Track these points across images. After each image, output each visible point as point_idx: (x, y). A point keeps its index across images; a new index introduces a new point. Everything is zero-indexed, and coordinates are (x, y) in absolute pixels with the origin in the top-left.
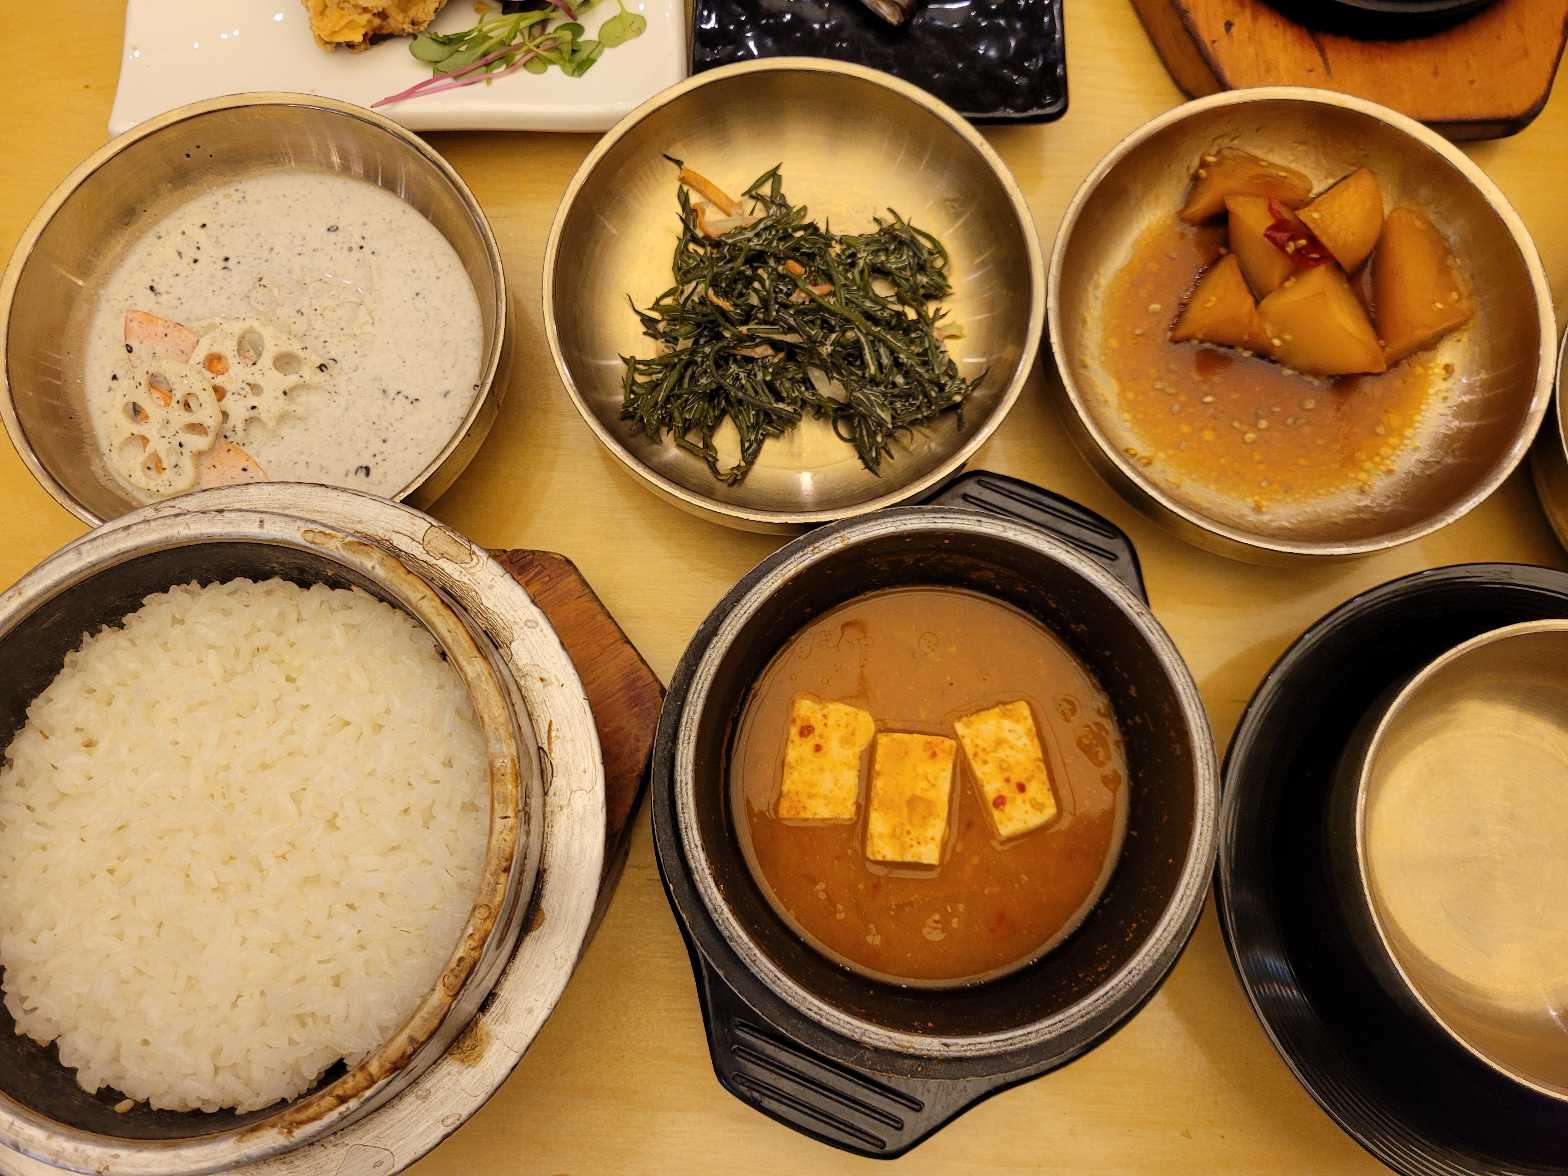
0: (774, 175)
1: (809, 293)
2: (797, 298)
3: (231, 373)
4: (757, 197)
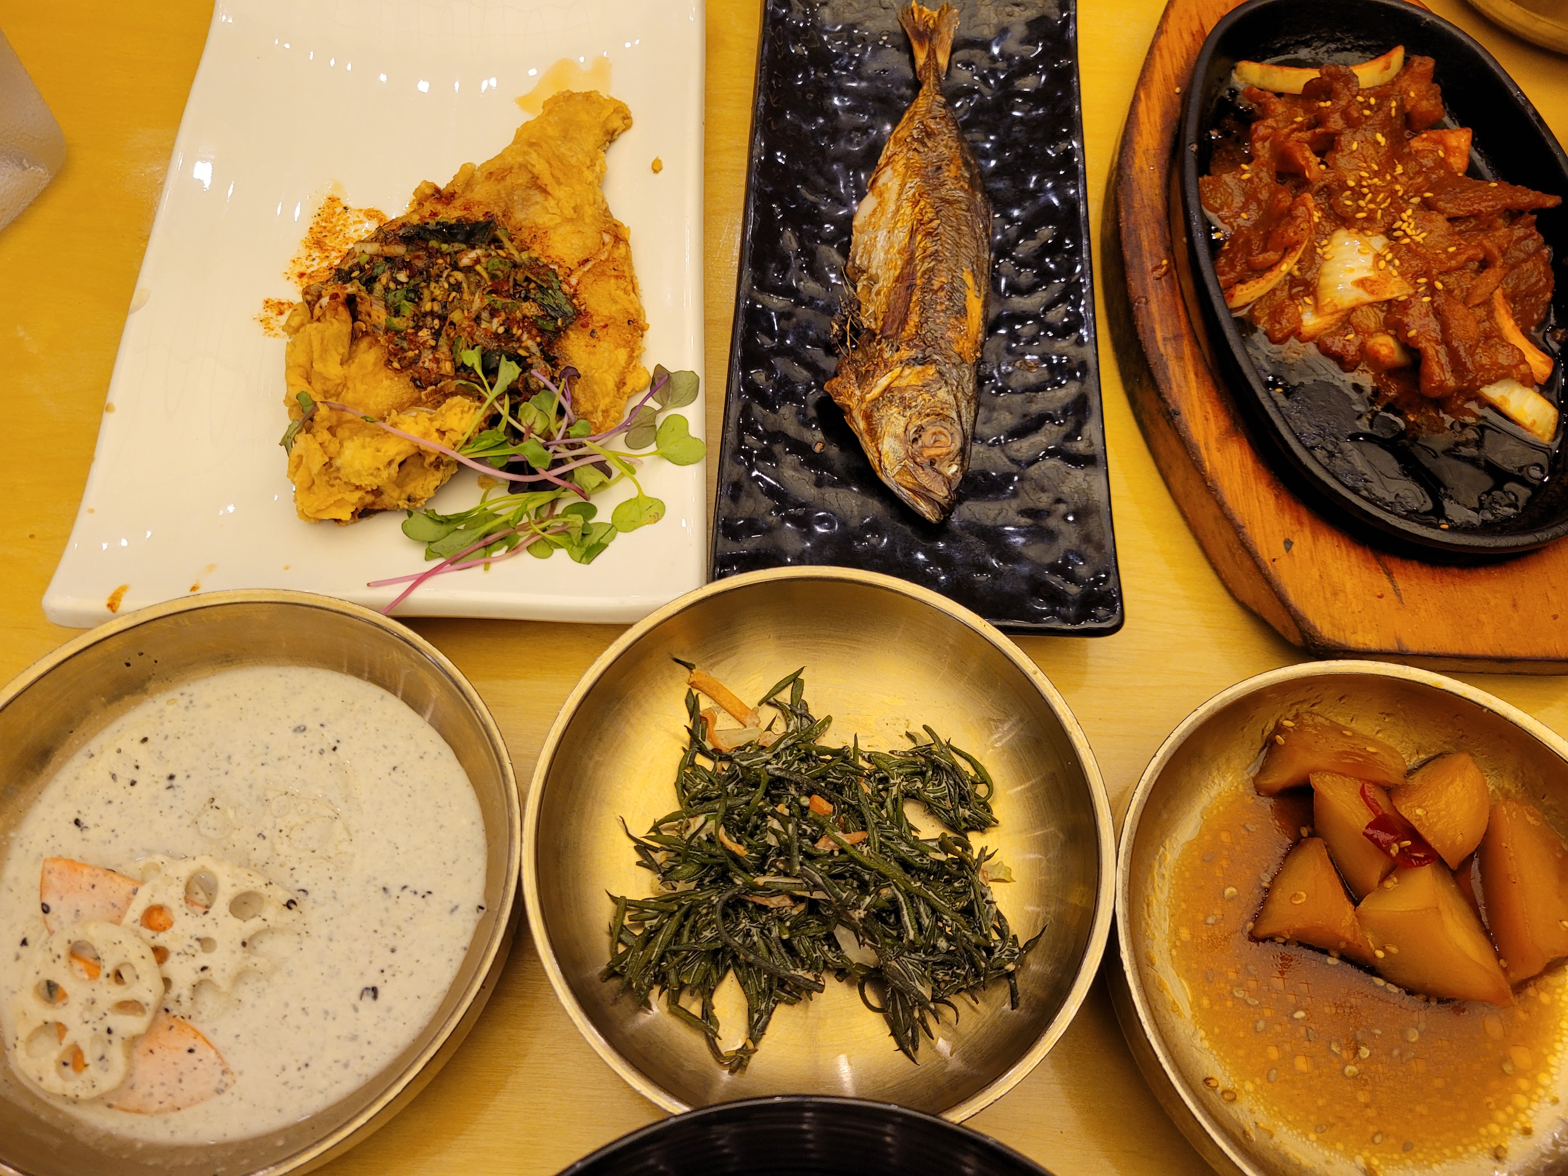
0: (795, 680)
1: (838, 842)
2: (823, 846)
3: (176, 928)
4: (776, 705)
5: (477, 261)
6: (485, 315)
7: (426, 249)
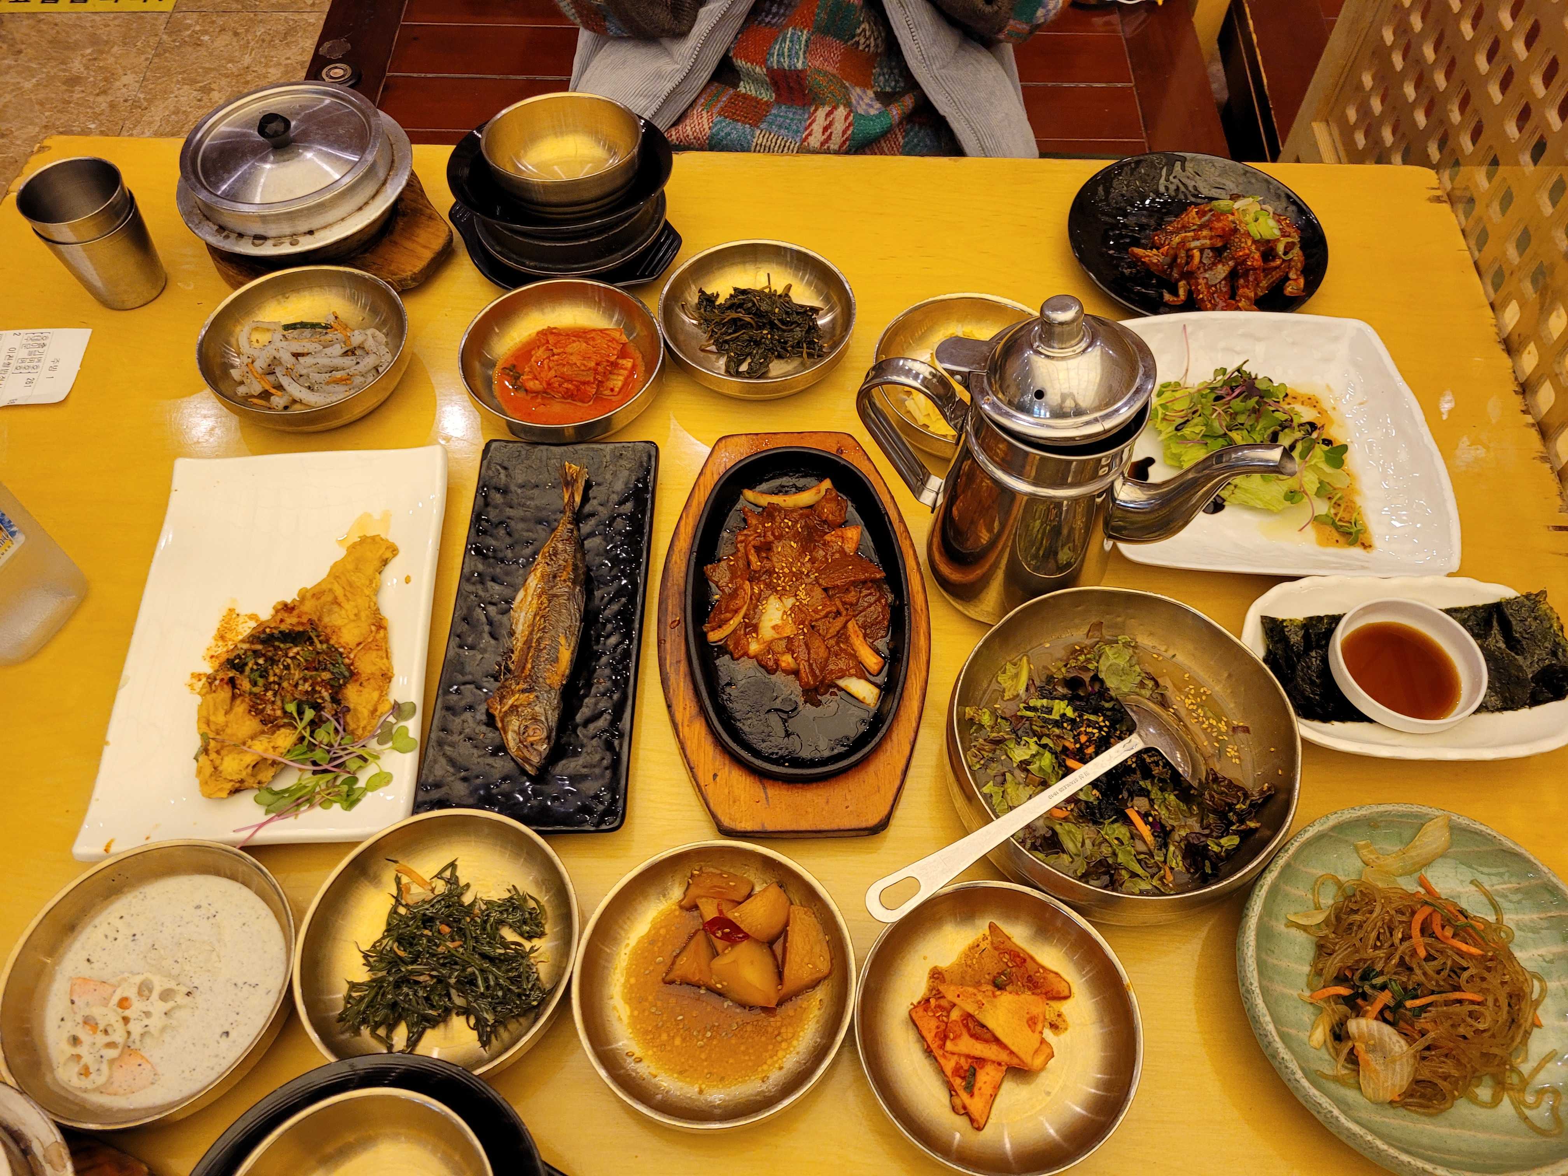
0: (453, 865)
1: (447, 947)
2: (441, 949)
3: (133, 1008)
4: (442, 878)
5: (298, 653)
6: (301, 682)
7: (273, 646)
